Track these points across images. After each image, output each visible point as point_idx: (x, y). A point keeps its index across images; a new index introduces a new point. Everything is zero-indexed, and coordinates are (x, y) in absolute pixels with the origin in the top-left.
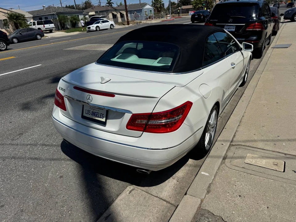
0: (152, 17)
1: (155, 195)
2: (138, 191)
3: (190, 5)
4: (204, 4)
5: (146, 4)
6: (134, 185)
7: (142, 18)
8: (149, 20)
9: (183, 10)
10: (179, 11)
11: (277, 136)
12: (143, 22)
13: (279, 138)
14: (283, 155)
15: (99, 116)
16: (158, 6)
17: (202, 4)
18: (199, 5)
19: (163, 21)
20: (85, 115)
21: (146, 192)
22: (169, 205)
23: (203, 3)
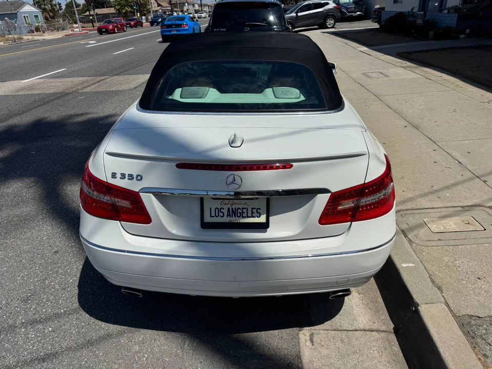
0: (42, 29)
1: (351, 329)
2: (320, 334)
3: (107, 7)
4: (134, 6)
5: (24, 3)
6: (305, 328)
7: (21, 30)
8: (36, 33)
9: (98, 16)
10: (91, 18)
11: (430, 186)
12: (25, 37)
13: (435, 188)
14: (460, 209)
15: (250, 214)
16: (46, 7)
17: (132, 7)
18: (127, 8)
19: (68, 35)
20: (208, 219)
21: (334, 330)
22: (383, 334)
23: (133, 4)
